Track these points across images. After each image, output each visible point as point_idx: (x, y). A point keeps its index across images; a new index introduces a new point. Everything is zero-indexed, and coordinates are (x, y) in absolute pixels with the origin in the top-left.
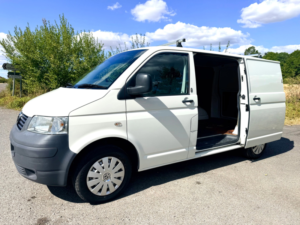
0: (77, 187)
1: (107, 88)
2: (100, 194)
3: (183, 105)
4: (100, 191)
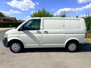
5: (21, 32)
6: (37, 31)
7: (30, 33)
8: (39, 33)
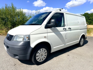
0: (33, 60)
1: (41, 25)
2: (40, 61)
3: (63, 30)
4: (40, 60)
5: (49, 30)
6: (63, 28)
7: (57, 30)
8: (65, 31)
